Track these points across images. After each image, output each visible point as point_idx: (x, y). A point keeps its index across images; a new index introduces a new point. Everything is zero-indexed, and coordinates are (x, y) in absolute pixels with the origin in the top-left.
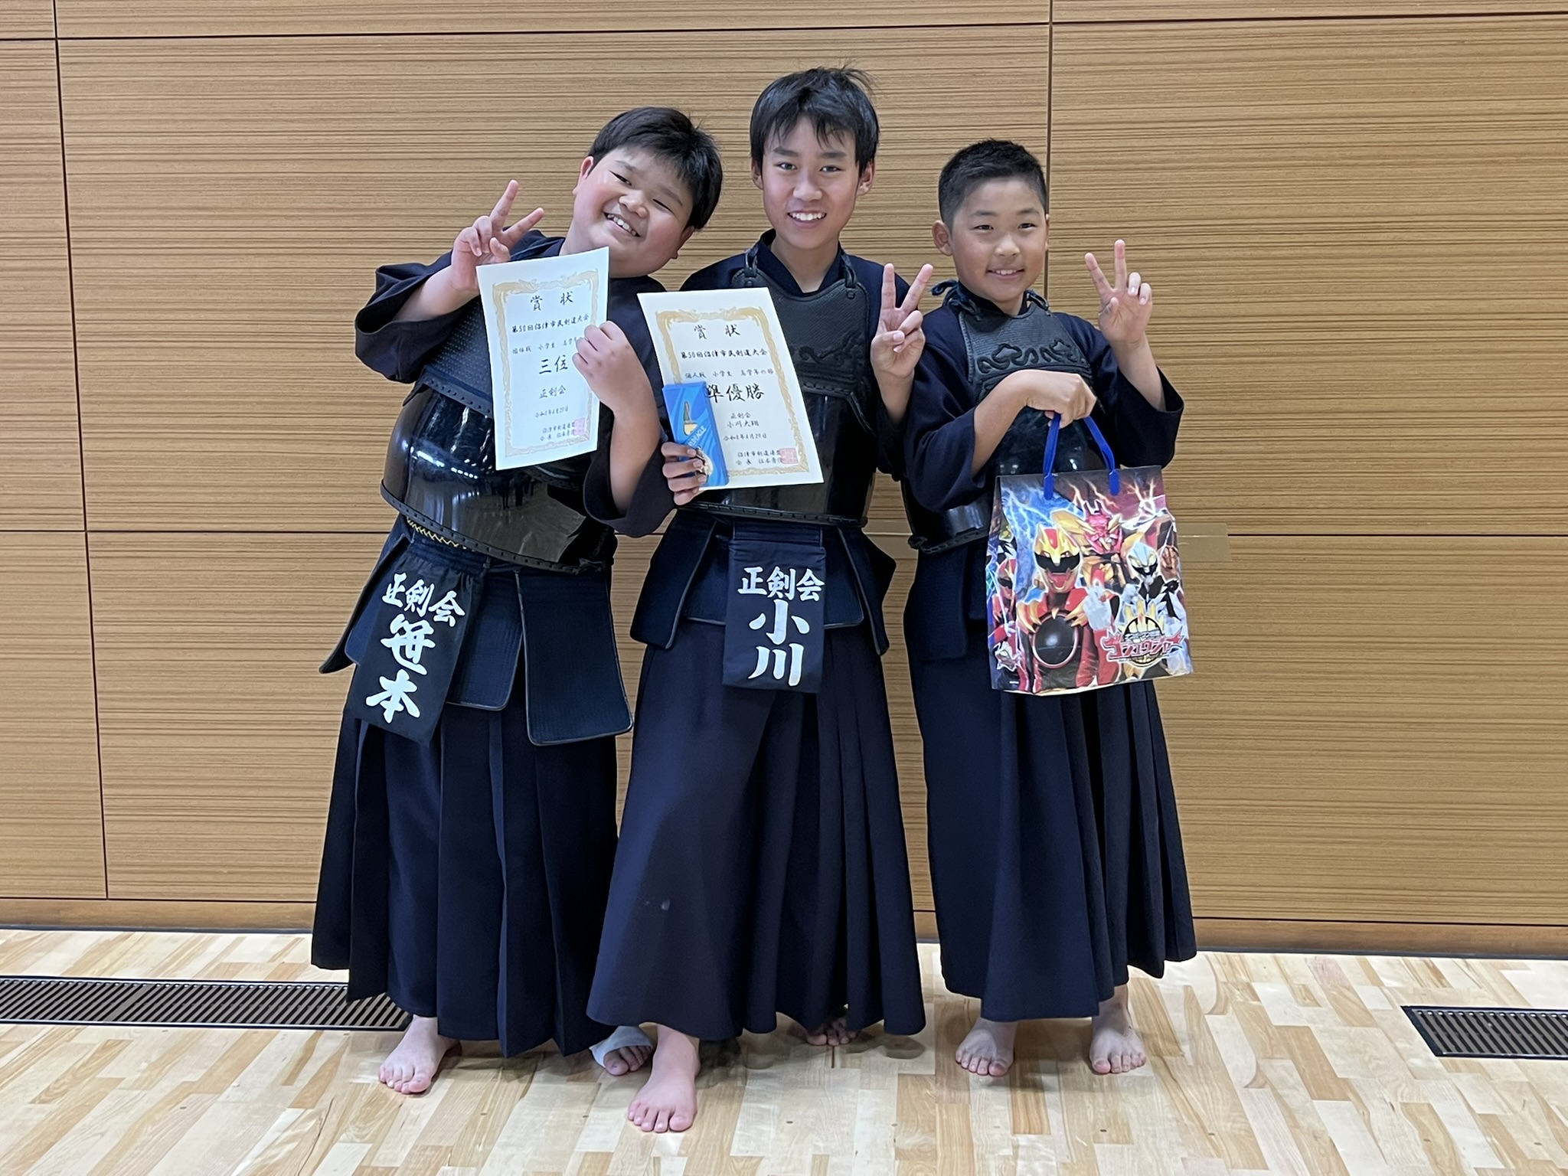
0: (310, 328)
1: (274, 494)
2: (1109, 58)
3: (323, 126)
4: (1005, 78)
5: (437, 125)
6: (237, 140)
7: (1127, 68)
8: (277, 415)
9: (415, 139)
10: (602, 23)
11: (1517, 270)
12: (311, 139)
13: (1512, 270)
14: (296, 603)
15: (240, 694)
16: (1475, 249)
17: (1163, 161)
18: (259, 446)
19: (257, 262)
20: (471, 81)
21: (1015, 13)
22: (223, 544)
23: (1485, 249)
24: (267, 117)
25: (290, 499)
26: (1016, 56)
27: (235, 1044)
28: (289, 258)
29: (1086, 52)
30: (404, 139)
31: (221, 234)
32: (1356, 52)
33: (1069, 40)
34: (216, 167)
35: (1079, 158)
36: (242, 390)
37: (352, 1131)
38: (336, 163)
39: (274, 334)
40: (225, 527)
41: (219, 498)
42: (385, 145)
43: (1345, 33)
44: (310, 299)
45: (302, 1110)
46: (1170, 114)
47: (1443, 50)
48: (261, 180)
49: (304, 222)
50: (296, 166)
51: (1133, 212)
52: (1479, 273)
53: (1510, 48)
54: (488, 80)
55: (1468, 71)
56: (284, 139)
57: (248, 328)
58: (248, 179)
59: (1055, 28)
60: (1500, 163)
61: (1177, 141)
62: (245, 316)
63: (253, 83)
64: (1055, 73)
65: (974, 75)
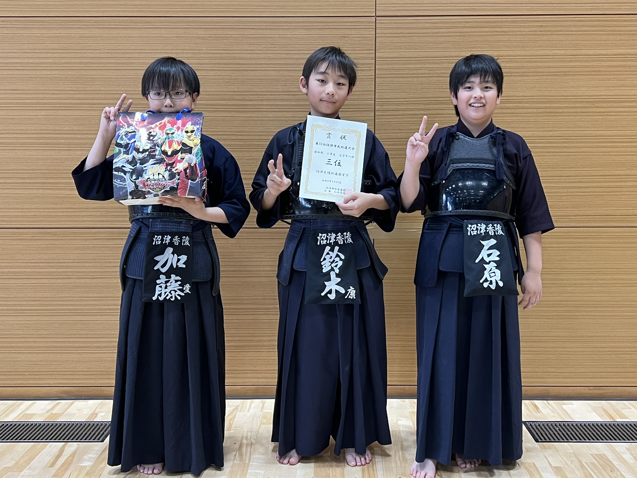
0: (63, 141)
1: (48, 212)
2: (399, 31)
3: (69, 55)
4: (357, 39)
5: (118, 55)
6: (31, 61)
7: (407, 35)
8: (48, 178)
9: (108, 61)
10: (188, 13)
11: (565, 119)
12: (63, 61)
13: (563, 119)
14: (57, 258)
15: (33, 297)
16: (548, 110)
17: (422, 74)
18: (41, 191)
19: (39, 113)
20: (133, 37)
21: (361, 12)
22: (26, 233)
23: (552, 110)
24: (44, 51)
25: (54, 214)
26: (362, 29)
27: (29, 450)
28: (54, 111)
29: (390, 28)
30: (103, 61)
31: (24, 101)
32: (499, 30)
33: (383, 23)
34: (22, 72)
35: (388, 72)
36: (33, 167)
38: (74, 71)
39: (47, 144)
40: (26, 226)
41: (23, 214)
42: (96, 63)
43: (495, 22)
44: (63, 129)
46: (425, 54)
47: (534, 29)
48: (41, 78)
49: (61, 96)
50: (57, 72)
51: (410, 94)
52: (549, 120)
53: (561, 28)
54: (139, 36)
55: (545, 38)
56: (52, 60)
57: (36, 141)
58: (36, 78)
59: (377, 18)
60: (558, 75)
61: (427, 66)
62: (35, 136)
63: (38, 37)
64: (378, 37)
65: (344, 37)
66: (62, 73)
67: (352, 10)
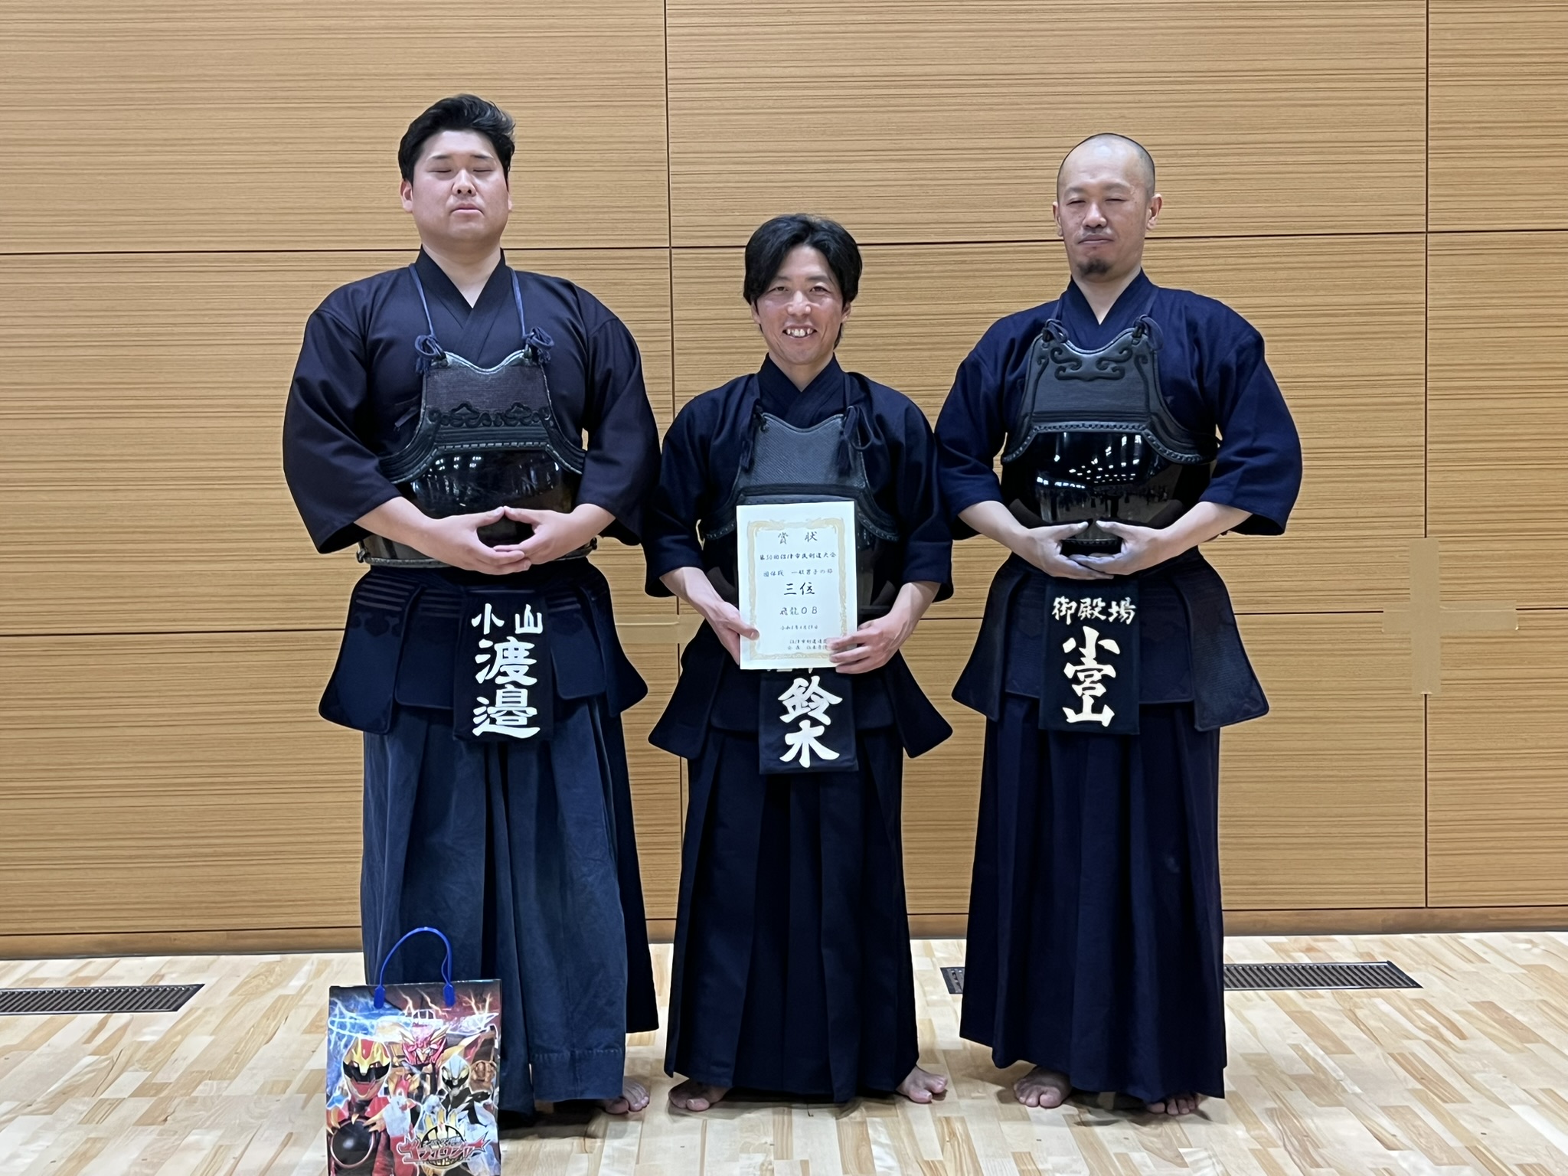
1: (74, 604)
2: (713, 273)
4: (639, 286)
5: (206, 320)
12: (106, 331)
14: (90, 690)
15: (44, 765)
18: (61, 566)
19: (61, 424)
21: (643, 240)
24: (71, 314)
26: (646, 271)
27: (43, 1023)
28: (88, 421)
29: (697, 268)
32: (890, 269)
33: (685, 259)
35: (695, 345)
36: (49, 524)
37: (137, 1066)
38: (126, 348)
39: (74, 480)
44: (104, 452)
45: (98, 1057)
50: (95, 351)
57: (55, 475)
58: (55, 361)
59: (673, 251)
62: (52, 466)
64: (675, 283)
65: (616, 284)
66: (103, 352)
67: (627, 237)
